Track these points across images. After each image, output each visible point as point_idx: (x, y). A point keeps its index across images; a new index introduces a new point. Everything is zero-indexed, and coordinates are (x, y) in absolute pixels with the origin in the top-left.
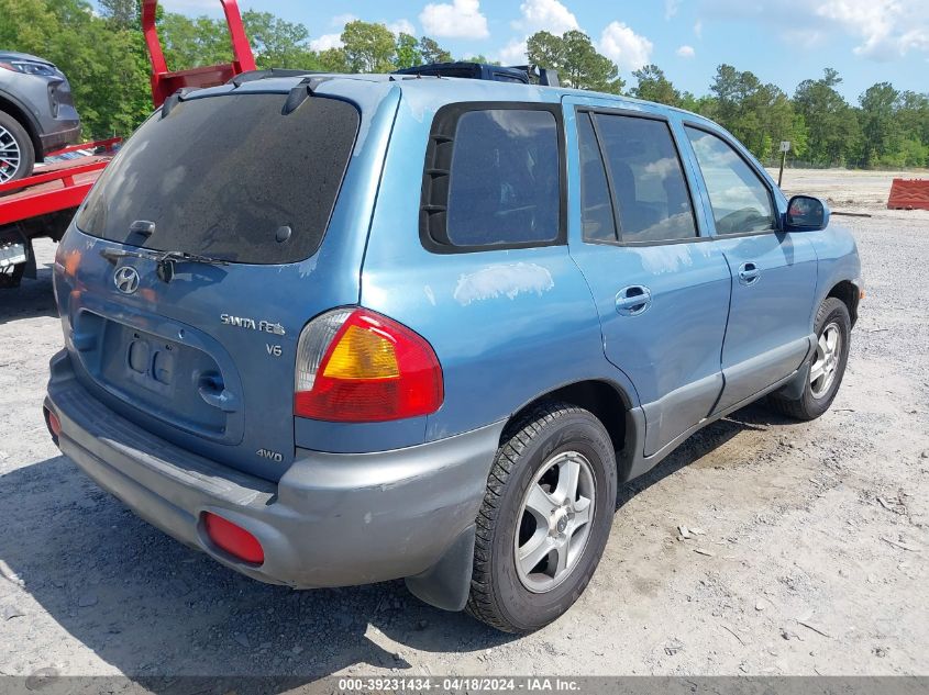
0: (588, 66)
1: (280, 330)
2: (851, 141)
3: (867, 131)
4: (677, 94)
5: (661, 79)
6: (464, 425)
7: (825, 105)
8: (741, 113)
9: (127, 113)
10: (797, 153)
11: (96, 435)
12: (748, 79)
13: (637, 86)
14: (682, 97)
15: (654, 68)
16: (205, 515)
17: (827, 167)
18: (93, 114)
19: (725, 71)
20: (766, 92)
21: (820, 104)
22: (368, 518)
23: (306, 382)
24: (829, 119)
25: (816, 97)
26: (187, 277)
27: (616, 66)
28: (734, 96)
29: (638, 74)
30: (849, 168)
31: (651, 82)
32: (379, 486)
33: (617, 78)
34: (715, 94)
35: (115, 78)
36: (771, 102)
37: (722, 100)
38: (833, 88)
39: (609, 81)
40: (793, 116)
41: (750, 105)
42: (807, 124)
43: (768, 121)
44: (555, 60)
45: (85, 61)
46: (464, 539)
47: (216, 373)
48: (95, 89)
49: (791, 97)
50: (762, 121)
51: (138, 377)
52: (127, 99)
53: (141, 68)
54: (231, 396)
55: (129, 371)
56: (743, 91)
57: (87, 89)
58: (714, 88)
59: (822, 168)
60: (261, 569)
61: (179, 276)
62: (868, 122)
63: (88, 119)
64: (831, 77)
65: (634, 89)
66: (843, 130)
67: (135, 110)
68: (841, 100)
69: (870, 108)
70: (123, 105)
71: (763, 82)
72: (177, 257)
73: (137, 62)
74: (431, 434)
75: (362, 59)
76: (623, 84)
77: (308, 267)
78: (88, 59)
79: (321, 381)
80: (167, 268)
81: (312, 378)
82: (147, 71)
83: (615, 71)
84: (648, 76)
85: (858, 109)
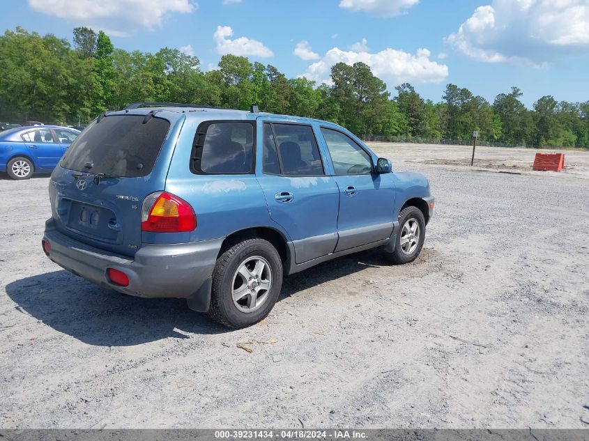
0: (368, 83)
1: (136, 199)
2: (528, 131)
3: (538, 125)
4: (422, 101)
5: (413, 91)
6: (206, 237)
7: (512, 109)
8: (462, 113)
9: (88, 107)
10: (496, 137)
11: (67, 246)
12: (465, 93)
13: (397, 95)
14: (425, 102)
15: (408, 85)
16: (109, 269)
17: (514, 146)
18: (67, 108)
19: (451, 88)
20: (476, 101)
21: (509, 108)
22: (167, 267)
23: (145, 218)
24: (515, 118)
25: (507, 104)
26: (105, 182)
27: (385, 84)
28: (457, 102)
29: (398, 88)
30: (527, 147)
31: (406, 93)
32: (171, 256)
33: (385, 91)
34: (445, 101)
35: (82, 86)
36: (479, 107)
37: (450, 105)
38: (517, 98)
39: (381, 93)
40: (493, 115)
41: (466, 109)
42: (502, 121)
43: (478, 118)
44: (348, 79)
45: (64, 76)
46: (207, 281)
47: (115, 219)
48: (69, 93)
49: (491, 103)
50: (474, 118)
51: (84, 224)
52: (89, 99)
53: (98, 80)
54: (119, 225)
55: (80, 222)
56: (462, 100)
57: (64, 93)
58: (444, 98)
59: (511, 147)
60: (127, 288)
61: (103, 182)
62: (539, 119)
63: (64, 110)
64: (516, 92)
65: (396, 98)
66: (523, 124)
67: (93, 106)
68: (522, 106)
69: (540, 111)
70: (85, 103)
71: (474, 95)
72: (102, 175)
73: (95, 77)
74: (191, 239)
75: (232, 77)
76: (389, 95)
77: (147, 178)
78: (66, 75)
79: (150, 217)
80: (97, 180)
81: (147, 216)
82: (101, 82)
83: (384, 87)
84: (405, 90)
85: (532, 111)
